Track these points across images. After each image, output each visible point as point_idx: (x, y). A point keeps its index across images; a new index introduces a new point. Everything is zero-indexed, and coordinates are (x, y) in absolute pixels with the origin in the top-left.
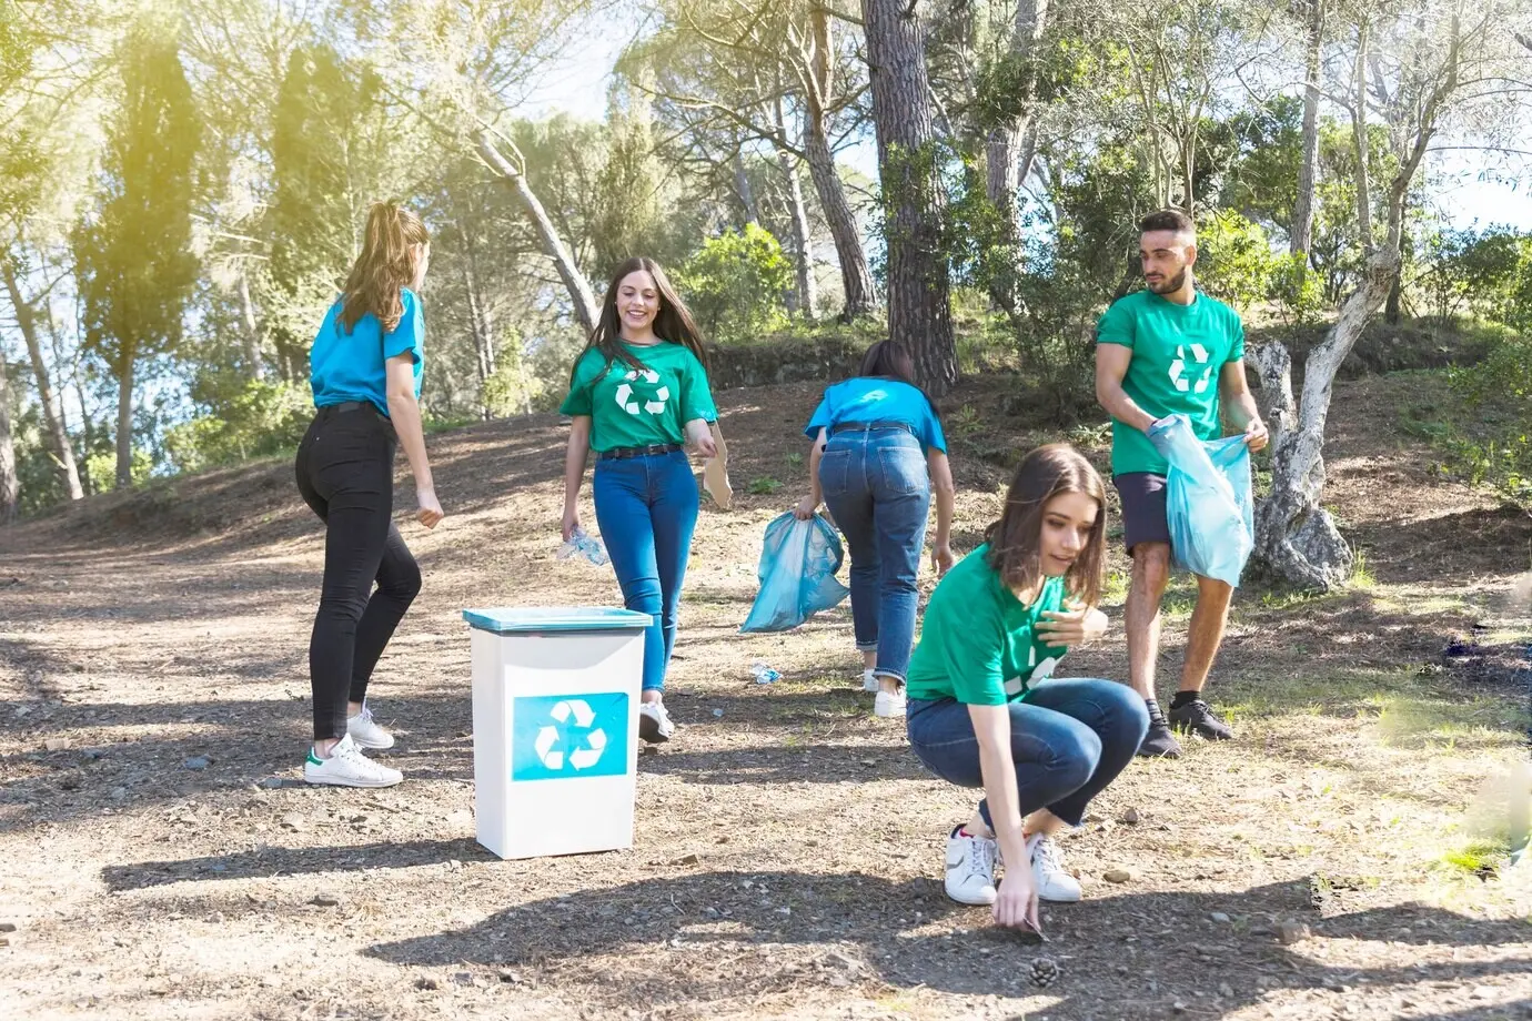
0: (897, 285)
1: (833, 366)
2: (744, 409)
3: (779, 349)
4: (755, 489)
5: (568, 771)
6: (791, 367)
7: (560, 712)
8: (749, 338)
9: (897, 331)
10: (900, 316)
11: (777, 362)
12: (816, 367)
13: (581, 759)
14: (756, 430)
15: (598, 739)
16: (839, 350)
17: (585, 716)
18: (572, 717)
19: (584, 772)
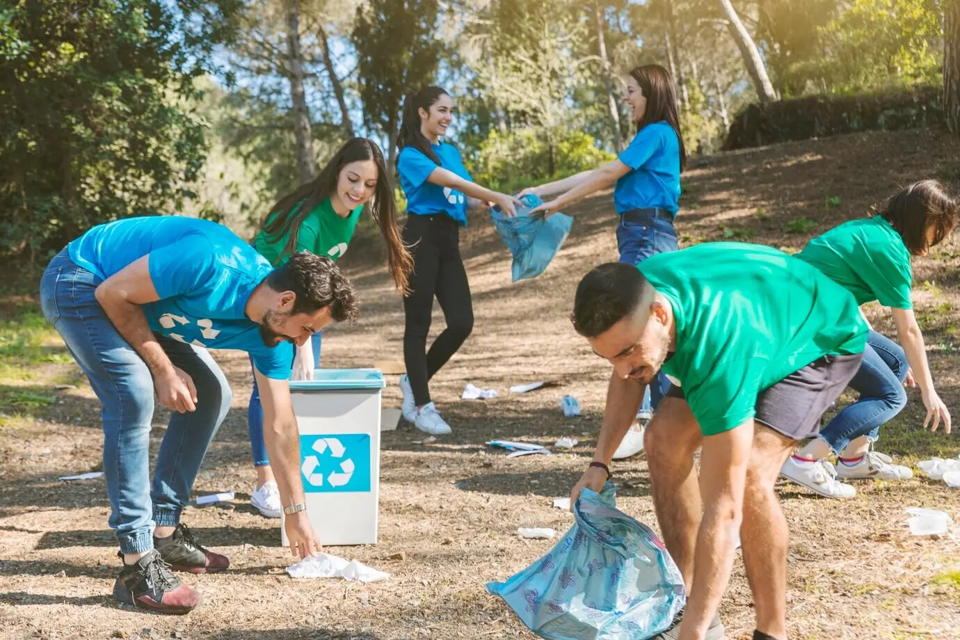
0: (951, 45)
1: (930, 109)
2: (808, 158)
3: (881, 98)
4: (790, 229)
5: (327, 487)
6: (892, 112)
7: (319, 446)
8: (857, 89)
9: (951, 84)
10: (953, 72)
11: (878, 109)
12: (913, 112)
13: (335, 479)
14: (812, 177)
15: (348, 466)
16: (936, 95)
17: (338, 450)
18: (328, 450)
19: (339, 489)
